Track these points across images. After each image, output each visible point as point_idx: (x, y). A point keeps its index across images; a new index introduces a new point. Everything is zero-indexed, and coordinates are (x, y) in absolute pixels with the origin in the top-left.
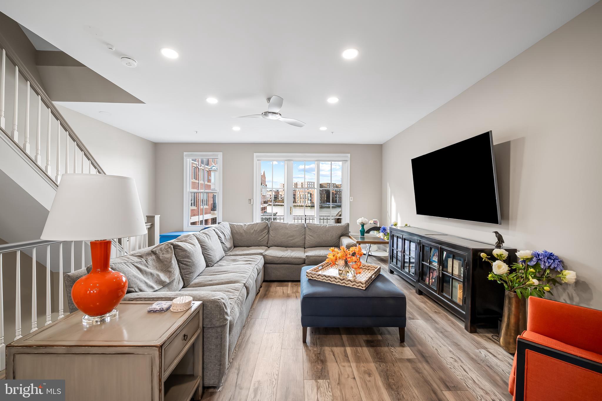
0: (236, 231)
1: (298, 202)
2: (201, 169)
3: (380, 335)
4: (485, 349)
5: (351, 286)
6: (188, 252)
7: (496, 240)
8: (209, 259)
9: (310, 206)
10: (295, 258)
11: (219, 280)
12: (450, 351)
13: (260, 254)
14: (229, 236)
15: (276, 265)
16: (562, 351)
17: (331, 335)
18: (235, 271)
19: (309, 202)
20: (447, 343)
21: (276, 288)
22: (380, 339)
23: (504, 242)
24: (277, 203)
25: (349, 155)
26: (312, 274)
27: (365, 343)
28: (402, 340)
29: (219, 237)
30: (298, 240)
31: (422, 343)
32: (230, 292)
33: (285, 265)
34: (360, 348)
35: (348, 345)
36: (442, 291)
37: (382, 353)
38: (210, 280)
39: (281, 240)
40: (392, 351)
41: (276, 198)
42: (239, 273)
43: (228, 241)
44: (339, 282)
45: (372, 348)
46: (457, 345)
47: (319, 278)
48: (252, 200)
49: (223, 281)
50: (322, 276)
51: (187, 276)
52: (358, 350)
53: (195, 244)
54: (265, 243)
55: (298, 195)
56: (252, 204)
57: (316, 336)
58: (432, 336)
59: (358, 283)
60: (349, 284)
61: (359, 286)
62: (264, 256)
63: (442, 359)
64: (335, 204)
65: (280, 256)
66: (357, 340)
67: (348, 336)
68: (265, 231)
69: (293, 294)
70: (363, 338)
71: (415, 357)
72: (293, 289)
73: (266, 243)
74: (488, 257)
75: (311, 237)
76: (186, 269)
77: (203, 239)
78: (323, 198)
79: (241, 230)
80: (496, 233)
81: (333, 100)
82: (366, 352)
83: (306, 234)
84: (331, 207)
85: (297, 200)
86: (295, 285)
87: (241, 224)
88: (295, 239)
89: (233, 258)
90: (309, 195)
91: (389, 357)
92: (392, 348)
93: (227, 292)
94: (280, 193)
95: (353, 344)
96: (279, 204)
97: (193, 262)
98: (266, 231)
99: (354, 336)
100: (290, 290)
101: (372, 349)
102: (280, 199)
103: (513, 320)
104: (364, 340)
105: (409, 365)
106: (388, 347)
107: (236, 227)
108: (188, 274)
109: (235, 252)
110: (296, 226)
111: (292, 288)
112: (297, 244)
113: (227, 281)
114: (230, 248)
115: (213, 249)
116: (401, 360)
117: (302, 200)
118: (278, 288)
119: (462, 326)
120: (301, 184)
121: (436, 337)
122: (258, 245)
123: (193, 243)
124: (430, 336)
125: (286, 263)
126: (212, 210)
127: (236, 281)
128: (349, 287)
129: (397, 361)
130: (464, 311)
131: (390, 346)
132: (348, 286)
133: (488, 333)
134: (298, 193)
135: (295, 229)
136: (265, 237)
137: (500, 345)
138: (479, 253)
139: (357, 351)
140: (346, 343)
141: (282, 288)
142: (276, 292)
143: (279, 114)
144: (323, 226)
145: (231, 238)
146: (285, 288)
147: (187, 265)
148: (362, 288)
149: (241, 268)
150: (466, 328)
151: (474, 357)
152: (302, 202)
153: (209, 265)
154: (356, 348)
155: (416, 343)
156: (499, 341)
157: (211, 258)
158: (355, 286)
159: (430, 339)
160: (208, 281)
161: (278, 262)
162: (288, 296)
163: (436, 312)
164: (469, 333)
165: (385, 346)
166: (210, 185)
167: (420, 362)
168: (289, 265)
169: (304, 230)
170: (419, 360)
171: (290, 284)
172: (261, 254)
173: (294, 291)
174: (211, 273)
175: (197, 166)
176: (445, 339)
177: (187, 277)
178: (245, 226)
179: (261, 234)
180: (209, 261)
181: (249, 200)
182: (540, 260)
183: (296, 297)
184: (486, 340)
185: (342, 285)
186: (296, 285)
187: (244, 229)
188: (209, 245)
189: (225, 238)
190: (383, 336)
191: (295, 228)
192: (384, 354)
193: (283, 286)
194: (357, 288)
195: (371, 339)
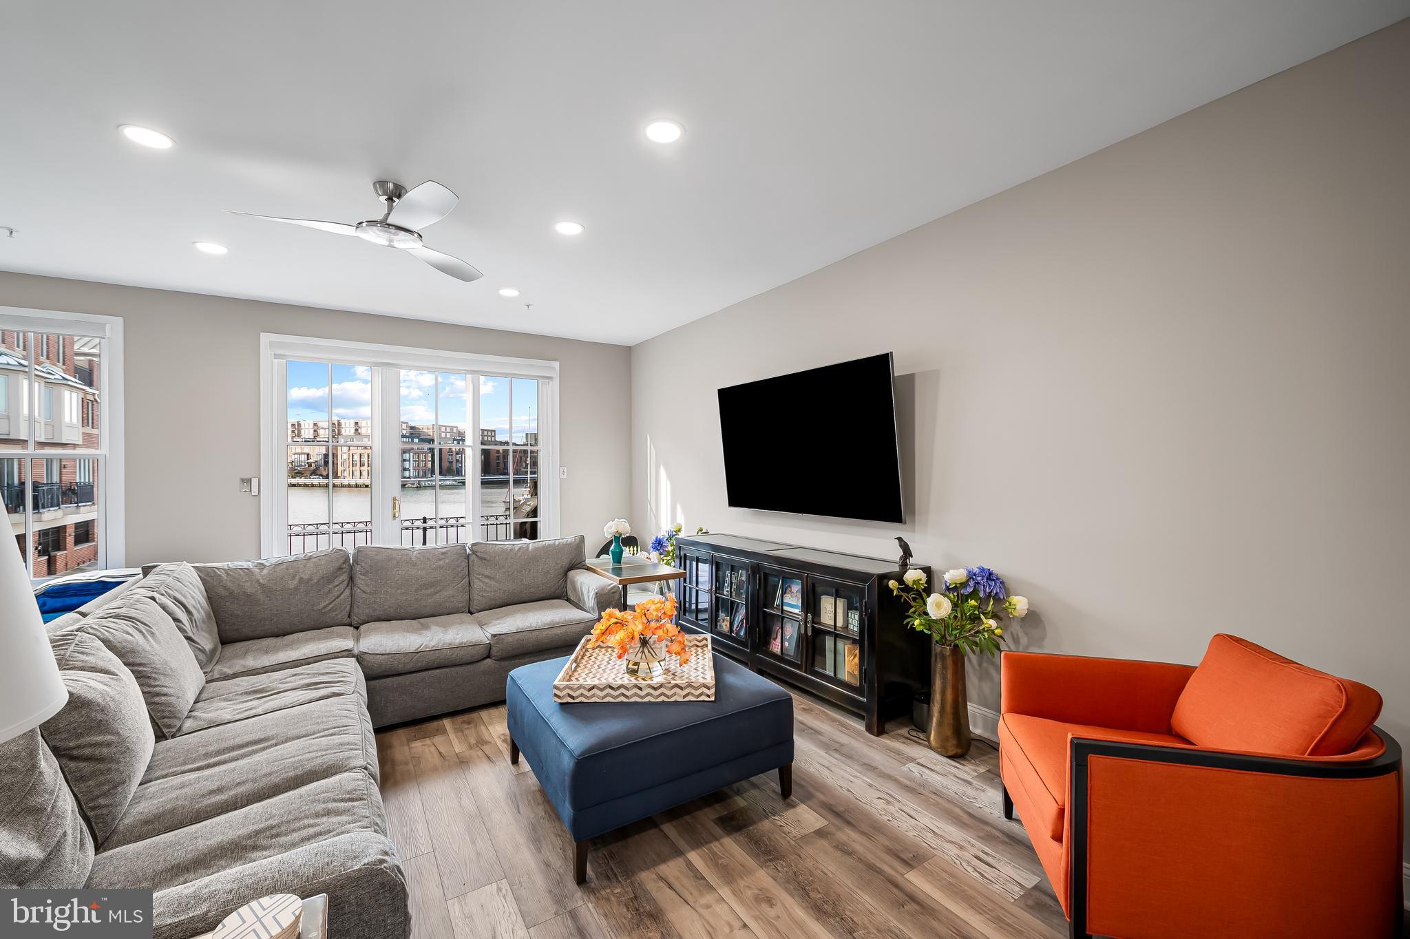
0: (225, 587)
1: (346, 474)
3: (738, 795)
4: (912, 760)
5: (680, 699)
6: (98, 705)
7: (900, 552)
8: (163, 711)
10: (461, 647)
11: (255, 780)
12: (871, 785)
13: (344, 654)
14: (202, 611)
15: (400, 678)
16: (1130, 744)
17: (636, 836)
18: (303, 731)
20: (857, 770)
21: (410, 748)
22: (742, 806)
23: (912, 557)
25: (556, 365)
26: (571, 689)
27: (718, 826)
28: (786, 791)
29: (176, 620)
30: (451, 594)
31: (822, 787)
32: (338, 813)
33: (430, 672)
34: (716, 843)
35: (689, 848)
36: (813, 664)
37: (764, 838)
38: (215, 787)
39: (397, 599)
40: (781, 826)
42: (322, 734)
43: (202, 630)
44: (648, 694)
45: (740, 833)
46: (870, 768)
47: (593, 696)
48: (255, 482)
49: (276, 779)
50: (601, 690)
51: (102, 801)
52: (716, 850)
53: (113, 669)
54: (343, 616)
55: (345, 456)
56: (255, 490)
57: (600, 854)
58: (827, 764)
59: (696, 689)
60: (675, 694)
61: (701, 694)
62: (360, 658)
63: (867, 807)
64: (457, 478)
65: (412, 649)
66: (699, 826)
67: (675, 823)
68: (341, 579)
69: (473, 753)
70: (708, 816)
71: (826, 823)
72: (466, 737)
73: (345, 613)
74: (900, 586)
75: (487, 581)
76: (93, 775)
77: (126, 641)
78: (422, 464)
79: (248, 584)
80: (900, 539)
81: (569, 228)
82: (731, 847)
83: (471, 572)
84: (438, 487)
85: (340, 468)
86: (463, 722)
87: (245, 564)
88: (440, 591)
89: (245, 683)
91: (782, 841)
92: (776, 818)
93: (323, 816)
95: (697, 844)
97: (122, 741)
98: (345, 577)
99: (687, 818)
100: (460, 742)
101: (739, 837)
103: (949, 697)
104: (712, 820)
105: (823, 843)
106: (767, 818)
107: (224, 575)
108: (105, 794)
109: (242, 662)
110: (443, 553)
111: (460, 734)
112: (448, 605)
113: (291, 774)
114: (213, 651)
115: (171, 669)
116: (805, 838)
118: (417, 745)
119: (860, 726)
121: (834, 764)
122: (319, 624)
123: (101, 664)
124: (824, 766)
125: (435, 665)
127: (329, 767)
128: (676, 701)
129: (801, 844)
130: (864, 697)
131: (769, 814)
132: (672, 699)
133: (900, 729)
134: (345, 447)
135: (439, 563)
136: (342, 597)
137: (930, 747)
138: (885, 581)
139: (714, 854)
140: (681, 843)
141: (428, 741)
142: (417, 760)
143: (416, 235)
144: (519, 549)
145: (208, 615)
146: (438, 740)
147: (100, 760)
148: (707, 699)
149: (318, 717)
150: (869, 729)
151: (908, 783)
152: (357, 474)
153: (165, 730)
154: (706, 846)
155: (811, 789)
156: (928, 740)
157: (168, 705)
158: (690, 698)
159: (826, 772)
160: (203, 796)
161: (409, 667)
162: (462, 763)
163: (804, 709)
164: (876, 738)
165: (761, 820)
167: (839, 829)
168: (444, 670)
169: (464, 564)
170: (834, 825)
171: (447, 723)
172: (348, 653)
173: (472, 741)
174: (194, 761)
176: (849, 762)
177: (104, 806)
178: (261, 570)
179: (326, 590)
180: (164, 718)
181: (243, 480)
182: (978, 583)
183: (489, 758)
184: (904, 743)
185: (657, 700)
186: (469, 723)
187: (258, 581)
188: (156, 658)
189: (190, 619)
190: (744, 795)
191: (440, 560)
192: (769, 839)
193: (429, 737)
194: (695, 699)
195: (725, 813)
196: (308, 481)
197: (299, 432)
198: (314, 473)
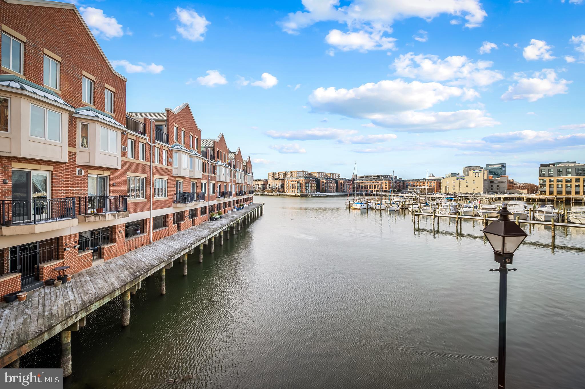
1: (288, 191)
2: (154, 146)
9: (299, 196)
19: (299, 191)
24: (265, 193)
41: (264, 187)
55: (287, 185)
64: (325, 193)
78: (313, 188)
85: (286, 189)
90: (299, 184)
94: (269, 183)
96: (268, 194)
102: (268, 189)
117: (291, 189)
120: (290, 173)
126: (174, 203)
134: (287, 182)
152: (291, 191)
166: (171, 170)
175: (147, 142)
196: (276, 194)
197: (274, 176)
198: (278, 191)
